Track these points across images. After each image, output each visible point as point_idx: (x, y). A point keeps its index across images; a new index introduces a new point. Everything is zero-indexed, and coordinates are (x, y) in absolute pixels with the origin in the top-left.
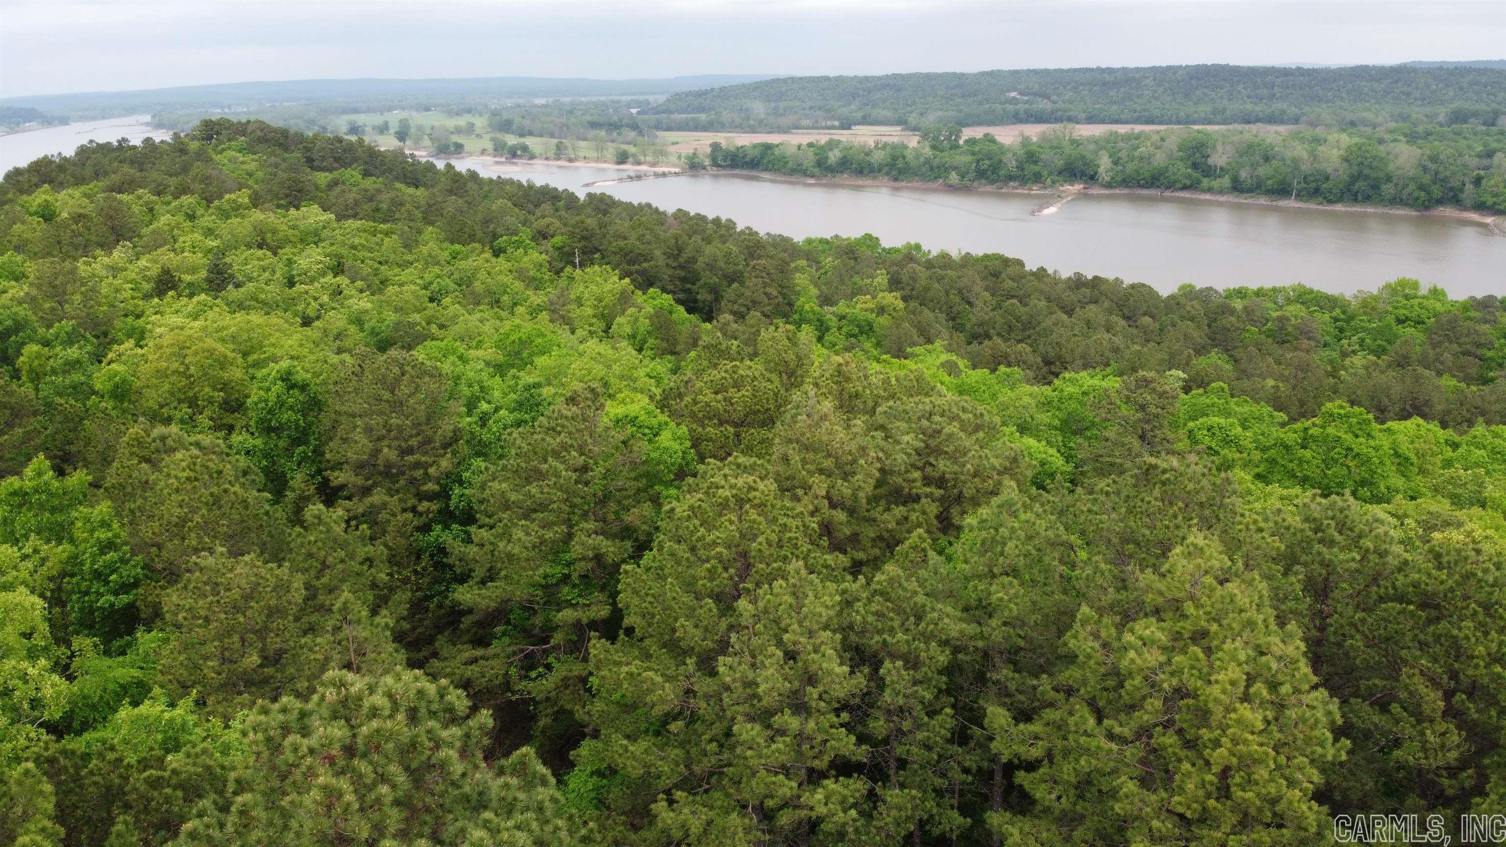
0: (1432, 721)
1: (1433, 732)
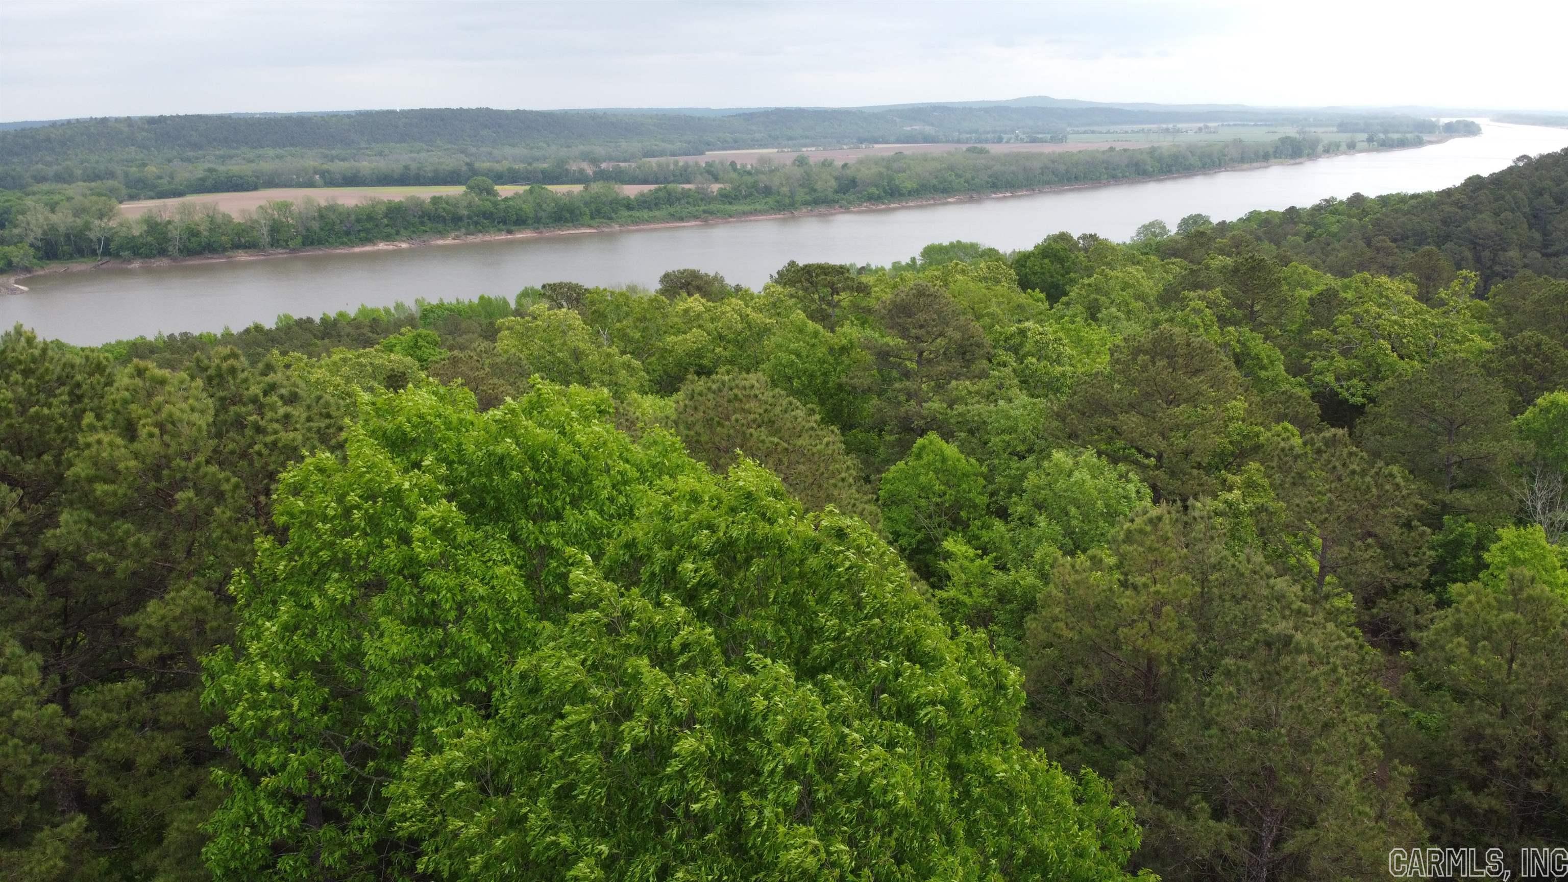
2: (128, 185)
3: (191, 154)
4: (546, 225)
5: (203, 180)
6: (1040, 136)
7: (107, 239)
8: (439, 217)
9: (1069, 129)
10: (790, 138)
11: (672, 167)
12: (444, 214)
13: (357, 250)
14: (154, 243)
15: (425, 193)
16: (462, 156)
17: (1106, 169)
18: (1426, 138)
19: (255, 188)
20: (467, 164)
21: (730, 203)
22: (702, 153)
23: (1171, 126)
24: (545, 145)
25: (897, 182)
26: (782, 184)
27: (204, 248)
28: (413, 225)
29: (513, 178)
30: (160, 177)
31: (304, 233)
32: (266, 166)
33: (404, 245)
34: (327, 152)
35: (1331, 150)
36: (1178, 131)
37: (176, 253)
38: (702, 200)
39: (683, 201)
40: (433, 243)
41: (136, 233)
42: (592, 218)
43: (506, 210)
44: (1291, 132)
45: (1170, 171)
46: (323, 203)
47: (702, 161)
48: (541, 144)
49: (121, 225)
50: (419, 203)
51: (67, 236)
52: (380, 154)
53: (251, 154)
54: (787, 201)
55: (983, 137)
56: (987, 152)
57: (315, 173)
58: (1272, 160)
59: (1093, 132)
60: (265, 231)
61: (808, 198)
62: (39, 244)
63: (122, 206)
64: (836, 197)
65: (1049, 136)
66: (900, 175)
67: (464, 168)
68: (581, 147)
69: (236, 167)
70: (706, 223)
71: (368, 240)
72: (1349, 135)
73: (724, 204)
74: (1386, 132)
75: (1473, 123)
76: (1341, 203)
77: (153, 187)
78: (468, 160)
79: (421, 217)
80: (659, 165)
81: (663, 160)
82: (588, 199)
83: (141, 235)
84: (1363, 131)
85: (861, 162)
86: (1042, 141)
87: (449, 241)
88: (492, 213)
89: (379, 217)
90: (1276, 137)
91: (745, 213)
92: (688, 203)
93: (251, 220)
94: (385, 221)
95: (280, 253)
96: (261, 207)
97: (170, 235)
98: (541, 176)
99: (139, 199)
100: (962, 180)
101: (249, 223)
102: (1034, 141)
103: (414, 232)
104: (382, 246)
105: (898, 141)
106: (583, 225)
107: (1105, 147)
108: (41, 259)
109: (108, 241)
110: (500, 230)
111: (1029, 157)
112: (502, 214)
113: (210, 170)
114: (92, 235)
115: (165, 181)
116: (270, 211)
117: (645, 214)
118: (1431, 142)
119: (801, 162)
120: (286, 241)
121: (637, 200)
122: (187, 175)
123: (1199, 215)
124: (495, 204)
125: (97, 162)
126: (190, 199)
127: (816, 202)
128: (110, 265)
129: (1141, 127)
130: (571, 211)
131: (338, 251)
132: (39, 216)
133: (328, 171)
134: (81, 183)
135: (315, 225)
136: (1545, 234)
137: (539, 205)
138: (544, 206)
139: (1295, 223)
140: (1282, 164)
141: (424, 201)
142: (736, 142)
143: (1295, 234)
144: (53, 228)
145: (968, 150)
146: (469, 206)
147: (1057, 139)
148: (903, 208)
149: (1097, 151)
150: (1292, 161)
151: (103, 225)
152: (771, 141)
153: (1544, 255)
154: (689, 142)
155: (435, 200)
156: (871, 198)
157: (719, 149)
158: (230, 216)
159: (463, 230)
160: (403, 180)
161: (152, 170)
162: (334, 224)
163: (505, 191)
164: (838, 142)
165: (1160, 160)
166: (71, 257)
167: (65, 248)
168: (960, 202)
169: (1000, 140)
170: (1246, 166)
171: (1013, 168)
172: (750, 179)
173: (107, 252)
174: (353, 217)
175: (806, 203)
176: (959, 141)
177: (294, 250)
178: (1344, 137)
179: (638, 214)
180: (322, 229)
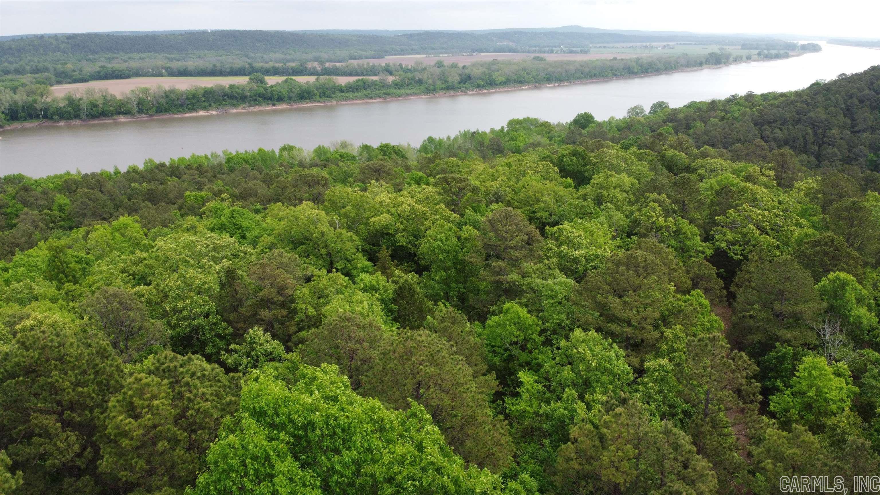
0: (57, 435)
1: (61, 441)
2: (56, 76)
3: (91, 57)
4: (294, 101)
5: (99, 72)
6: (574, 49)
7: (45, 109)
8: (233, 96)
9: (591, 45)
10: (433, 49)
11: (366, 66)
12: (236, 95)
13: (187, 115)
14: (72, 111)
15: (226, 82)
16: (246, 59)
17: (612, 70)
18: (790, 53)
19: (128, 77)
20: (249, 64)
21: (399, 89)
22: (383, 57)
23: (648, 44)
24: (293, 53)
25: (494, 77)
26: (428, 78)
27: (100, 114)
28: (219, 101)
29: (275, 72)
30: (75, 71)
31: (157, 105)
32: (134, 65)
33: (214, 113)
34: (169, 56)
35: (738, 60)
36: (652, 47)
37: (84, 117)
38: (383, 86)
39: (373, 88)
40: (231, 111)
41: (61, 105)
42: (320, 97)
43: (272, 93)
44: (715, 49)
45: (647, 72)
46: (167, 89)
47: (382, 63)
48: (291, 52)
49: (53, 101)
50: (222, 89)
51: (23, 107)
52: (199, 57)
53: (125, 57)
54: (432, 88)
55: (543, 49)
56: (545, 60)
57: (162, 68)
58: (704, 66)
59: (604, 47)
60: (135, 104)
61: (443, 86)
62: (7, 111)
63: (53, 88)
64: (460, 85)
65: (580, 49)
66: (496, 73)
67: (247, 66)
68: (314, 54)
69: (117, 65)
70: (386, 101)
71: (193, 110)
72: (747, 51)
73: (396, 89)
74: (768, 50)
75: (817, 45)
76: (741, 97)
77: (70, 77)
78: (249, 61)
79: (224, 96)
80: (358, 65)
81: (360, 61)
82: (318, 86)
83: (65, 107)
84: (756, 49)
85: (474, 65)
86: (575, 52)
87: (239, 110)
88: (264, 94)
89: (200, 96)
90: (707, 52)
91: (407, 95)
92: (375, 88)
93: (127, 97)
94: (203, 99)
95: (144, 117)
96: (132, 91)
97: (81, 107)
98: (291, 71)
99: (62, 84)
100: (531, 76)
101: (126, 100)
102: (571, 52)
103: (220, 105)
104: (201, 113)
105: (495, 51)
106: (315, 101)
107: (610, 57)
108: (8, 120)
109: (46, 110)
110: (268, 104)
111: (569, 63)
112: (270, 95)
113: (103, 67)
114: (38, 106)
115: (77, 73)
116: (137, 93)
117: (351, 95)
118: (793, 56)
119: (440, 65)
120: (147, 110)
121: (346, 86)
122: (89, 69)
123: (663, 102)
124: (266, 89)
125: (39, 62)
126: (92, 84)
127: (448, 88)
128: (47, 124)
129: (632, 44)
130: (309, 93)
131: (177, 116)
132: (7, 96)
133: (169, 67)
134: (29, 75)
135: (163, 101)
136: (853, 120)
137: (291, 90)
138: (294, 90)
139: (715, 110)
140: (710, 68)
141: (225, 88)
142: (402, 50)
143: (714, 117)
144: (15, 103)
145: (535, 58)
146: (251, 90)
147: (584, 52)
148: (497, 92)
149: (606, 60)
150: (715, 67)
151: (43, 100)
152: (423, 50)
153: (852, 132)
154: (376, 51)
155: (232, 87)
156: (479, 86)
157: (393, 55)
158: (115, 96)
159: (247, 104)
160: (213, 73)
161: (69, 66)
162: (174, 100)
163: (271, 80)
164: (460, 51)
165: (641, 65)
166: (25, 119)
167: (22, 114)
168: (529, 89)
169: (552, 52)
170: (689, 69)
171: (559, 70)
172: (410, 75)
173: (45, 116)
174: (184, 97)
175: (442, 89)
176: (529, 52)
177: (151, 115)
178: (744, 53)
179: (346, 95)
180: (167, 103)
